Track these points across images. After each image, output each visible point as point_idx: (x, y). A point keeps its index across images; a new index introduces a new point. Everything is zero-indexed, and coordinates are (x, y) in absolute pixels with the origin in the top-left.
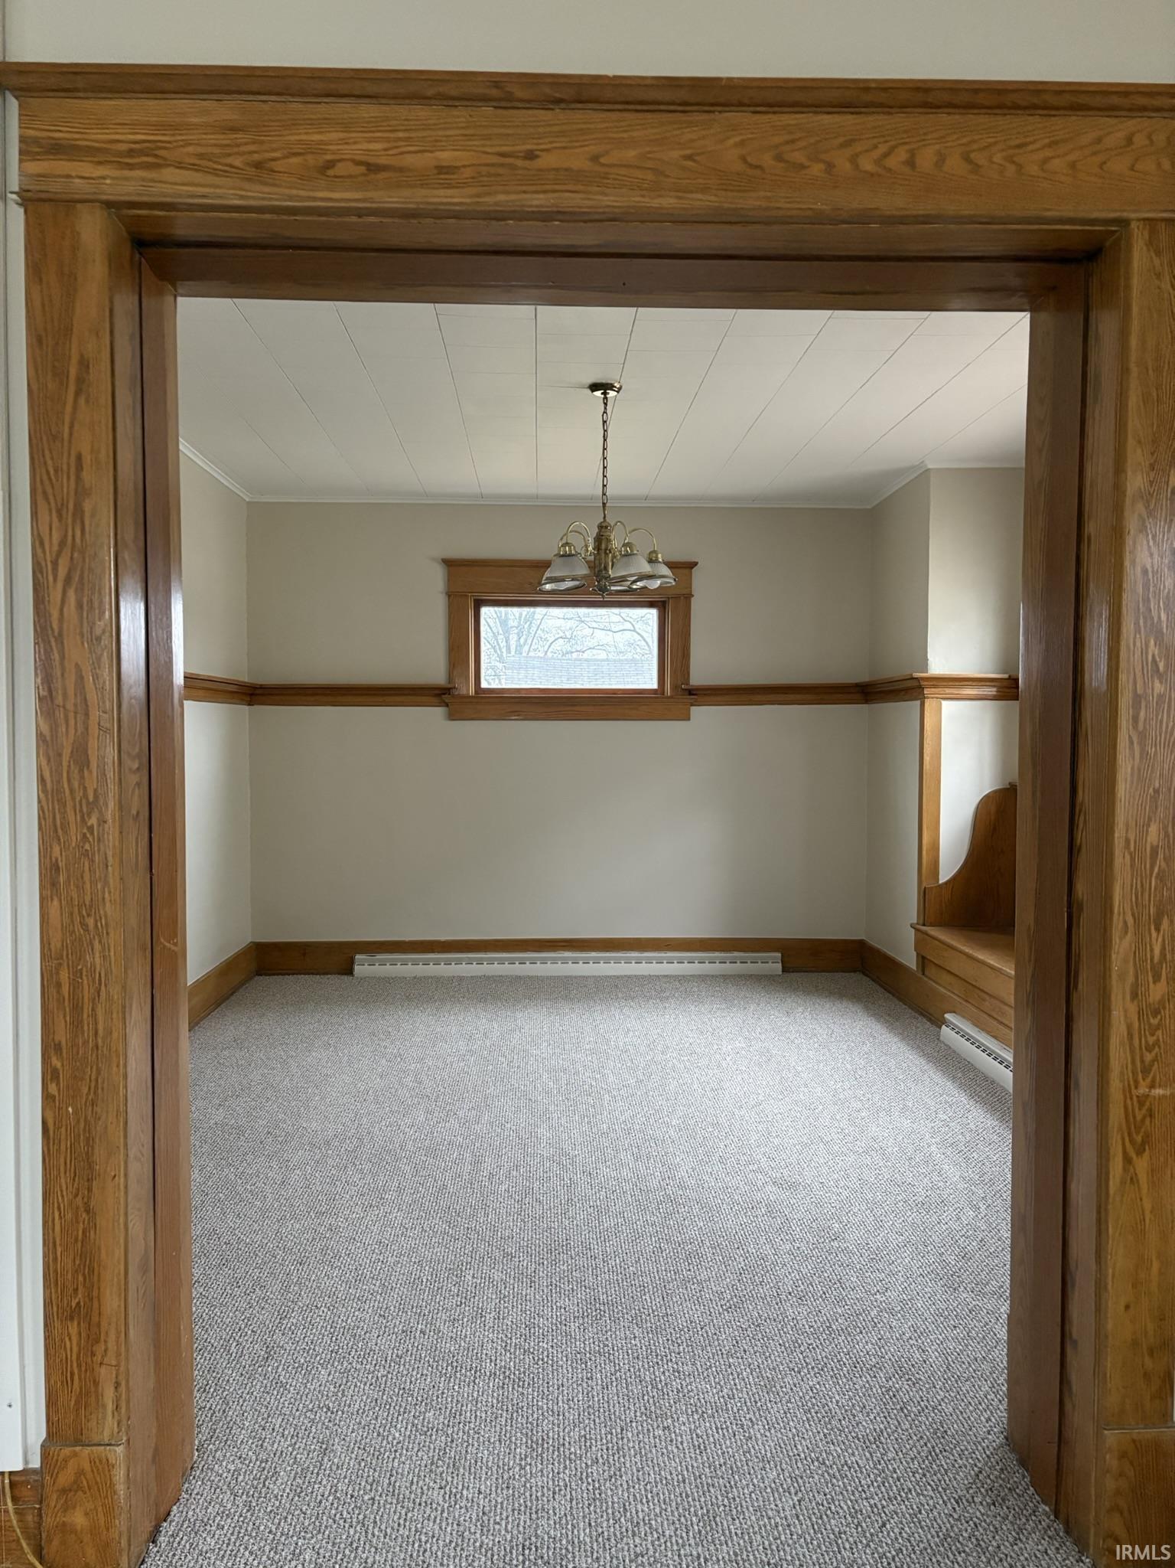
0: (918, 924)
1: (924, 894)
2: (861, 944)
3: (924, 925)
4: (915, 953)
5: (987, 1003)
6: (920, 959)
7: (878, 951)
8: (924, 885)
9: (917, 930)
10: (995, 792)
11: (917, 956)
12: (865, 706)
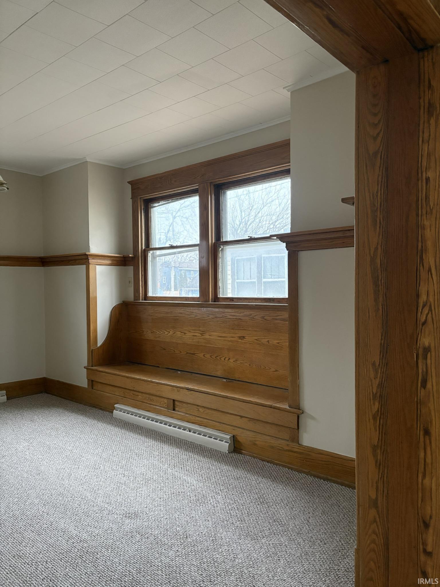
0: (88, 366)
1: (91, 352)
2: (44, 379)
3: (92, 366)
4: (87, 379)
5: (139, 397)
6: (91, 381)
7: (58, 381)
8: (92, 348)
9: (87, 369)
10: (118, 305)
11: (88, 381)
12: (42, 268)
